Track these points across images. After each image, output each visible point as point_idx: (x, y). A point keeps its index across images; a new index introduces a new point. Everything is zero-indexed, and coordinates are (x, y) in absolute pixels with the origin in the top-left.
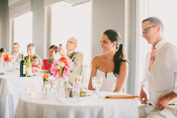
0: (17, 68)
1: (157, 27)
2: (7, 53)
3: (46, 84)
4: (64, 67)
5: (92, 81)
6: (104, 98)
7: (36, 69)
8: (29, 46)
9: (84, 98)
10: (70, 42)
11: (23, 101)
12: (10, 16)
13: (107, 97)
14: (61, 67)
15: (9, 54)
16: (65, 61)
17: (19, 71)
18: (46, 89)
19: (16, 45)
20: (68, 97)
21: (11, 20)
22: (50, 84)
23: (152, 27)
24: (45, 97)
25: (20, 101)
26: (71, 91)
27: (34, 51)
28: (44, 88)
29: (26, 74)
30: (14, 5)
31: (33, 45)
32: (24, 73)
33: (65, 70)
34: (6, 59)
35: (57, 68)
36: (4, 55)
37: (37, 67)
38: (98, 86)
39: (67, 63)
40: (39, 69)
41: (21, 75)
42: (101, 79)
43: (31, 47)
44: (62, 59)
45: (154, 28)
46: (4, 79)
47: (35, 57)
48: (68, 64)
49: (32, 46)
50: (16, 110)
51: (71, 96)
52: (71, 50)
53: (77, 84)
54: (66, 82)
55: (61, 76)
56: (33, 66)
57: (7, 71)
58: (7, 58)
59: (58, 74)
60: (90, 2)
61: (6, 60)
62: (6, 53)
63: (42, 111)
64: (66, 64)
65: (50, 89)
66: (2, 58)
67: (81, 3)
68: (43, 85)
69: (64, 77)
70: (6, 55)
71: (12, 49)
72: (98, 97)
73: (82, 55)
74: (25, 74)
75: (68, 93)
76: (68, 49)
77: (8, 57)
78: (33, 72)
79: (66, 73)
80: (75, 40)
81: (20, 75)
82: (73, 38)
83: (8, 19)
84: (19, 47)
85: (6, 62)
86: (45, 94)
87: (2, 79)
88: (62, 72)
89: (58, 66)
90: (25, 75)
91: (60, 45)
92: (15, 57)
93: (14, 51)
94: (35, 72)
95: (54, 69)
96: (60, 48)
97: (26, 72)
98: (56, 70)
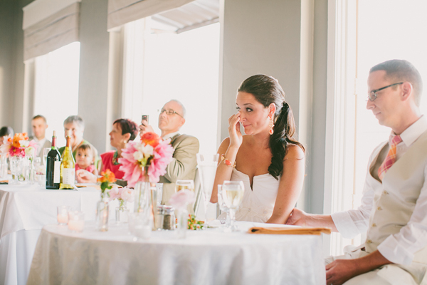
0: (39, 171)
1: (401, 88)
2: (17, 134)
3: (106, 195)
4: (151, 157)
5: (219, 195)
6: (248, 233)
7: (86, 173)
8: (69, 121)
9: (198, 231)
10: (168, 111)
11: (51, 233)
12: (26, 53)
13: (254, 231)
14: (144, 157)
15: (21, 136)
16: (153, 141)
17: (45, 176)
18: (108, 207)
19: (39, 121)
20: (159, 229)
21: (27, 63)
22: (116, 200)
23: (390, 86)
24: (104, 227)
25: (44, 234)
26: (167, 214)
27: (82, 134)
28: (102, 205)
29: (61, 184)
30: (38, 27)
31: (80, 120)
32: (56, 180)
33: (153, 164)
34: (15, 149)
35: (133, 158)
36: (9, 140)
37: (89, 171)
38: (232, 202)
39: (158, 146)
40: (92, 174)
41: (49, 186)
42: (239, 188)
43: (76, 124)
44: (148, 136)
45: (395, 89)
46: (8, 193)
47: (83, 147)
48: (162, 149)
49: (78, 122)
50: (34, 259)
51: (166, 226)
52: (169, 131)
53: (183, 194)
54: (155, 193)
55: (143, 178)
56: (77, 167)
57: (16, 177)
58: (15, 145)
59: (136, 173)
60: (218, 23)
61: (15, 151)
62: (15, 135)
63: (96, 257)
64: (156, 148)
65: (116, 211)
66: (5, 147)
67: (196, 25)
68: (99, 199)
69: (150, 180)
70: (14, 140)
71: (30, 131)
72: (233, 231)
73: (195, 143)
74: (59, 182)
75: (160, 219)
76: (164, 128)
77: (19, 144)
78: (79, 182)
79: (155, 171)
80: (181, 107)
81: (47, 184)
82: (174, 102)
83: (22, 60)
84: (47, 126)
85: (13, 155)
86: (105, 221)
87: (3, 192)
88: (147, 169)
89: (136, 153)
90: (57, 187)
91: (144, 118)
92: (35, 145)
93: (33, 134)
94: (82, 180)
95: (126, 160)
96: (143, 124)
97: (61, 179)
98: (133, 164)
